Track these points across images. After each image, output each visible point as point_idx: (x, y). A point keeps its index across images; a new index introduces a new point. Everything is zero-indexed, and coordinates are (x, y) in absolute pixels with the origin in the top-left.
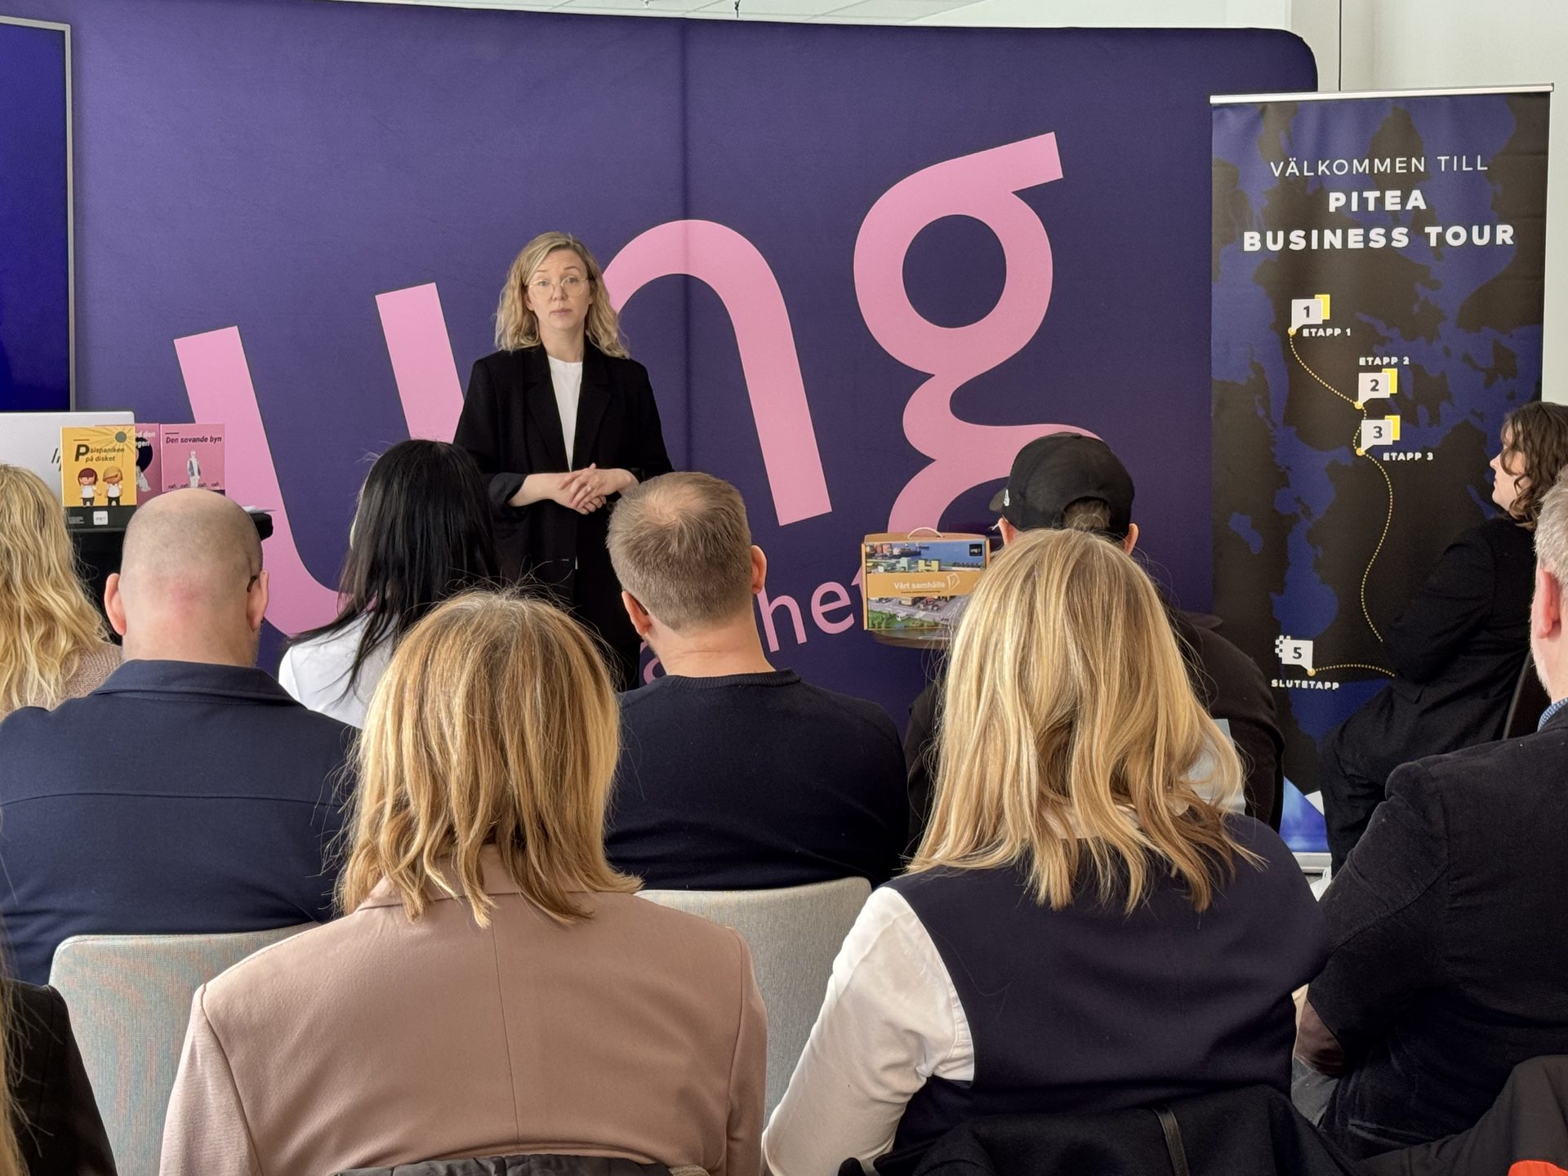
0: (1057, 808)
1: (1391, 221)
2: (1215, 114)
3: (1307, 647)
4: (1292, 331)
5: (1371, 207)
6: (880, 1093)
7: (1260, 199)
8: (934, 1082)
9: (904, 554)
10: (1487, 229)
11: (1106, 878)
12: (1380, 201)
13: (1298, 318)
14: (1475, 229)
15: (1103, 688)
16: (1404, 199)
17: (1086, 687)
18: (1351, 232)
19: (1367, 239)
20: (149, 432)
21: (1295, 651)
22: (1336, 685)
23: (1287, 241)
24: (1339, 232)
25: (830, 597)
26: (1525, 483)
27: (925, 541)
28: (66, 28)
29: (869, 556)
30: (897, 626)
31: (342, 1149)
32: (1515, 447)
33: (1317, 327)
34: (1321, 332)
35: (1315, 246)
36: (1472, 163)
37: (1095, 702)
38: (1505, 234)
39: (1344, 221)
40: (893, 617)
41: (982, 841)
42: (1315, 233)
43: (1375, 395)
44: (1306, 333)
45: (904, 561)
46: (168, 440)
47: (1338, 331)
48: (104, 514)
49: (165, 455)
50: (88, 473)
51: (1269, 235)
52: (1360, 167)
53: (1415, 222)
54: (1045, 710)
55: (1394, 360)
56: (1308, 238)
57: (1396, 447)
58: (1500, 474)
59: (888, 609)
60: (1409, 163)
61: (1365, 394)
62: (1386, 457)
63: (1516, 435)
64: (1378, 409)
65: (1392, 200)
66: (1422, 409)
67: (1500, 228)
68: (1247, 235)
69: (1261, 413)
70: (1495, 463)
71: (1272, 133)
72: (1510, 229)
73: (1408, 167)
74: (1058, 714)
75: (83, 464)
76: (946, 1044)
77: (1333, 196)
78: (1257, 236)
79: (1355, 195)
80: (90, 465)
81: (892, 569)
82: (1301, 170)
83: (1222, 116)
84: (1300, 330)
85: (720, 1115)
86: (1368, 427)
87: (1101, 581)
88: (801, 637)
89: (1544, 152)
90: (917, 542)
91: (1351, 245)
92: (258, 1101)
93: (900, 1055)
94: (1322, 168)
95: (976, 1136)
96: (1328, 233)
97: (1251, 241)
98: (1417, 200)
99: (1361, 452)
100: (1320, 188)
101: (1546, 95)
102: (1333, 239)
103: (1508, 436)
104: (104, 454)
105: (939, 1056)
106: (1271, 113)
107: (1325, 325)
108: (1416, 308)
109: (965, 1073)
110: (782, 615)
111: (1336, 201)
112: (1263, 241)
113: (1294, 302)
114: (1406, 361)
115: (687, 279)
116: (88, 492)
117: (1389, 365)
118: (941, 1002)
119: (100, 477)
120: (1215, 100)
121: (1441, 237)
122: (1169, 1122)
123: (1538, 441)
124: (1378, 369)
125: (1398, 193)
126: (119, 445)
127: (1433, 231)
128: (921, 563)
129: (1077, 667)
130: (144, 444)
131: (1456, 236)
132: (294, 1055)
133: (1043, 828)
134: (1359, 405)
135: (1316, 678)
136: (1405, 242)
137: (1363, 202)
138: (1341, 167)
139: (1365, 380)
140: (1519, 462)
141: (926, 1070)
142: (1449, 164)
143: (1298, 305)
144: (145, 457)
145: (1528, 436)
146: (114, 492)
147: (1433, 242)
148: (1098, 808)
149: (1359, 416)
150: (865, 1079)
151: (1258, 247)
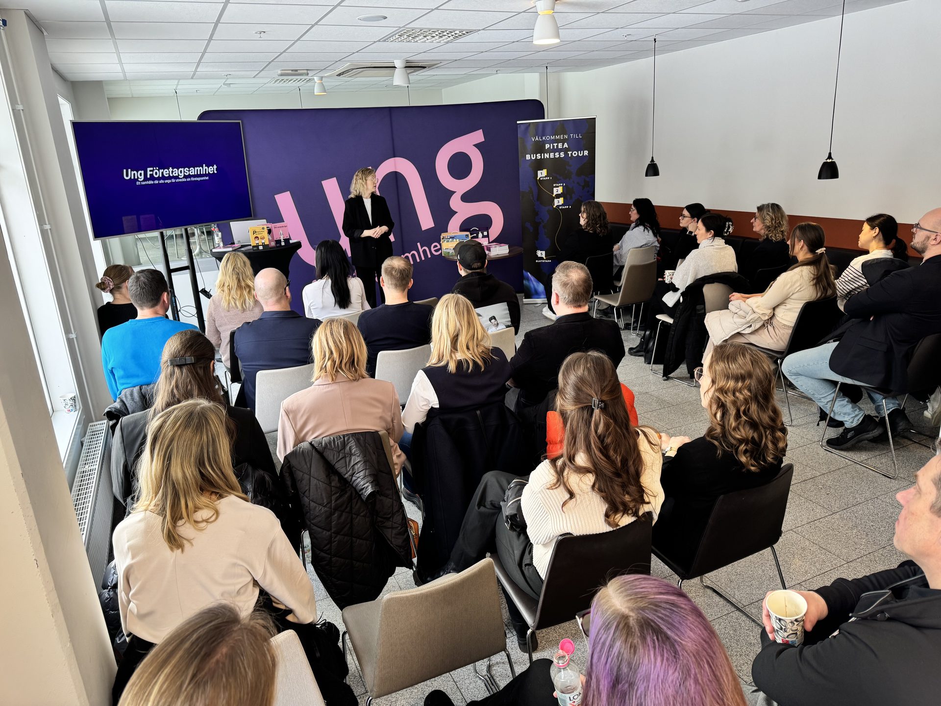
0: (454, 353)
1: (560, 151)
2: (518, 126)
3: (544, 252)
4: (538, 178)
5: (555, 148)
6: (422, 410)
7: (529, 146)
8: (432, 409)
9: (450, 238)
10: (582, 152)
11: (465, 366)
12: (557, 146)
13: (539, 175)
14: (579, 152)
15: (464, 328)
16: (563, 145)
17: (460, 328)
18: (551, 154)
19: (555, 156)
20: (270, 225)
21: (541, 254)
22: (550, 261)
23: (536, 157)
24: (548, 154)
25: (435, 246)
26: (586, 220)
27: (455, 235)
28: (240, 121)
29: (442, 239)
30: (450, 255)
31: (313, 434)
32: (584, 212)
33: (544, 177)
34: (545, 179)
35: (543, 158)
36: (578, 136)
37: (462, 331)
38: (586, 153)
39: (549, 151)
40: (449, 252)
41: (440, 360)
42: (543, 154)
43: (557, 193)
44: (541, 179)
45: (451, 240)
46: (275, 228)
47: (549, 178)
48: (262, 247)
49: (274, 230)
50: (256, 237)
51: (532, 155)
52: (552, 138)
53: (565, 151)
54: (452, 334)
55: (562, 184)
56: (541, 156)
57: (563, 205)
58: (581, 218)
59: (448, 251)
60: (564, 136)
61: (555, 193)
62: (560, 208)
63: (584, 209)
64: (558, 196)
65: (560, 146)
66: (568, 196)
67: (585, 151)
68: (527, 155)
69: (532, 198)
70: (580, 215)
71: (532, 130)
72: (587, 152)
73: (564, 137)
74: (455, 334)
75: (255, 235)
76: (434, 401)
77: (546, 145)
78: (529, 156)
79: (551, 145)
80: (257, 236)
81: (448, 241)
82: (539, 139)
83: (520, 127)
84: (540, 178)
85: (389, 419)
86: (556, 201)
87: (461, 306)
88: (429, 256)
89: (594, 132)
90: (453, 235)
91: (551, 157)
92: (296, 425)
93: (426, 403)
94: (544, 138)
95: (440, 419)
96: (545, 154)
97: (528, 157)
98: (566, 145)
99: (554, 207)
100: (543, 143)
101: (595, 118)
102: (547, 156)
103: (583, 209)
104: (260, 233)
105: (433, 404)
106: (531, 126)
107: (546, 177)
108: (566, 172)
109: (438, 406)
110: (425, 251)
111: (547, 146)
112: (531, 157)
113: (538, 171)
114: (564, 184)
115: (396, 172)
116: (257, 242)
117: (560, 186)
118: (433, 394)
119: (259, 238)
120: (518, 122)
121: (571, 154)
122: (478, 412)
123: (589, 211)
124: (558, 187)
125: (561, 144)
126: (263, 230)
127: (570, 153)
128: (455, 240)
129: (458, 324)
130: (268, 228)
131: (575, 154)
132: (302, 416)
133: (451, 357)
134: (554, 196)
135: (546, 259)
136: (563, 155)
137: (553, 146)
138: (548, 138)
139: (555, 189)
140: (585, 215)
141: (430, 406)
142: (573, 136)
143: (539, 172)
144: (270, 231)
145: (587, 209)
146: (263, 241)
147: (570, 156)
148: (464, 352)
149: (554, 198)
150: (419, 407)
151: (530, 158)
